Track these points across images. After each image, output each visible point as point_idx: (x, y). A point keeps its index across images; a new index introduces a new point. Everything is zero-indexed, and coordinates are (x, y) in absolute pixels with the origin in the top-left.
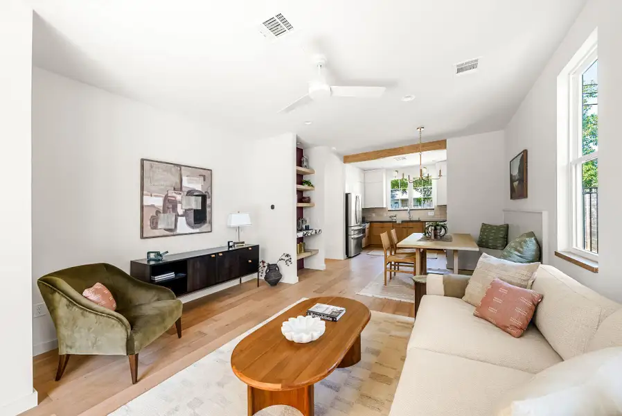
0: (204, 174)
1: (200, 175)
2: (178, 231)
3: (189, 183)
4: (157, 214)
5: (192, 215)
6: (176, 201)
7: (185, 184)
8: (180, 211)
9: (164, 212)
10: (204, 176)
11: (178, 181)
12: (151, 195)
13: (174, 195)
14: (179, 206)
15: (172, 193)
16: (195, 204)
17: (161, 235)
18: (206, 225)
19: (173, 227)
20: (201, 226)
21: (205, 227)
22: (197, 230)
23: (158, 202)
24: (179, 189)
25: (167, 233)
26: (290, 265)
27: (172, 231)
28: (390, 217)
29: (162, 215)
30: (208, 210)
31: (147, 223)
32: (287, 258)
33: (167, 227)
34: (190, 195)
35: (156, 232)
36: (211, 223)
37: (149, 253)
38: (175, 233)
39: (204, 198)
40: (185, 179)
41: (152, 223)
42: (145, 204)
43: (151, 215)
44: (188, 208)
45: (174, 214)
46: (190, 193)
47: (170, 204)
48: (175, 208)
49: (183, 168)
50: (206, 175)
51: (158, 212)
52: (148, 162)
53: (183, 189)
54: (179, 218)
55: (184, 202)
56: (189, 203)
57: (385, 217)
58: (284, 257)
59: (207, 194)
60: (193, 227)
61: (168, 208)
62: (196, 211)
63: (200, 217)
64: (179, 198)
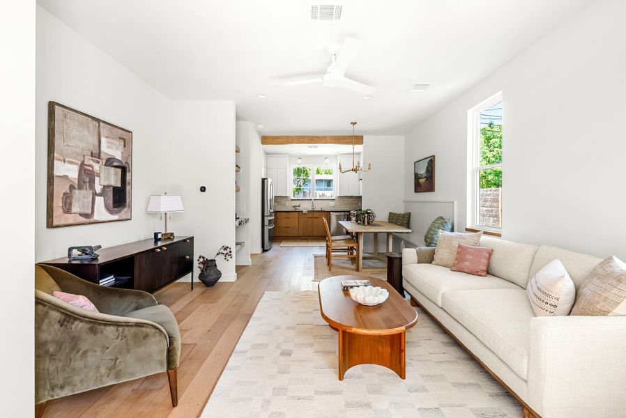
0: (125, 137)
1: (120, 138)
2: (96, 217)
3: (108, 147)
4: (71, 191)
5: (111, 194)
6: (93, 171)
7: (104, 148)
8: (98, 189)
9: (80, 188)
10: (124, 140)
11: (97, 143)
12: (64, 161)
13: (91, 163)
14: (97, 179)
15: (89, 161)
16: (113, 178)
17: (76, 222)
18: (125, 209)
19: (90, 212)
20: (120, 211)
21: (124, 213)
22: (116, 217)
23: (72, 172)
24: (97, 155)
25: (83, 219)
26: (230, 260)
27: (88, 218)
28: (294, 207)
29: (77, 192)
30: (128, 188)
31: (58, 203)
32: (225, 252)
33: (82, 211)
34: (108, 166)
35: (70, 219)
36: (130, 207)
37: (70, 249)
38: (91, 220)
39: (124, 170)
40: (103, 140)
41: (65, 203)
42: (56, 173)
43: (64, 191)
44: (106, 184)
45: (91, 191)
46: (110, 162)
47: (87, 177)
48: (92, 182)
49: (101, 124)
50: (125, 138)
51: (72, 187)
52: (59, 107)
53: (102, 156)
54: (97, 198)
55: (102, 175)
56: (107, 178)
57: (288, 206)
58: (222, 251)
59: (126, 165)
60: (112, 213)
61: (85, 182)
62: (115, 189)
63: (119, 198)
64: (97, 167)
